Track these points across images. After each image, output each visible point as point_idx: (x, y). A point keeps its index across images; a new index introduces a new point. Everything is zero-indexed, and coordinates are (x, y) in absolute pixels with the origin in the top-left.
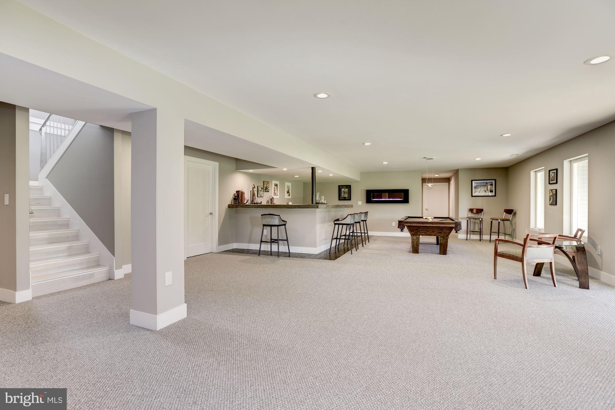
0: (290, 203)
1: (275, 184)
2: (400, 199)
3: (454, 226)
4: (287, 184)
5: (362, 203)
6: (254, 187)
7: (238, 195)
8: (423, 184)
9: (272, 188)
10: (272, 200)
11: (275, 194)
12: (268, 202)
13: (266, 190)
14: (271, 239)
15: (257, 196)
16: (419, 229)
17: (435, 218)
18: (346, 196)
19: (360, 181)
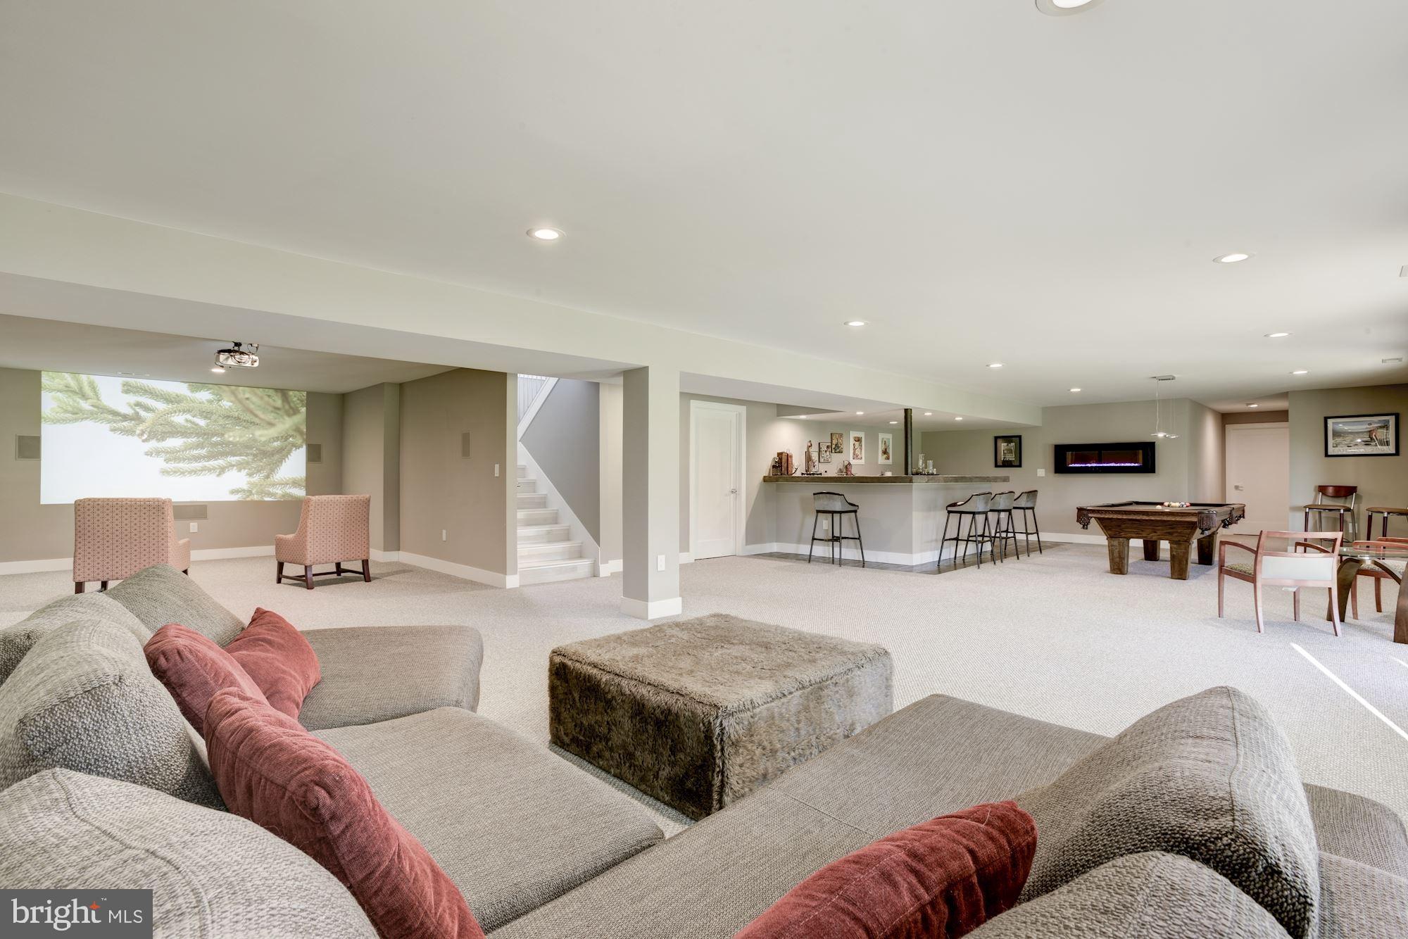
0: (889, 474)
1: (855, 437)
2: (1133, 465)
3: (1196, 520)
4: (881, 436)
5: (1046, 472)
6: (809, 444)
7: (781, 459)
8: (1228, 427)
9: (849, 445)
10: (848, 467)
11: (856, 456)
12: (841, 471)
13: (837, 449)
14: (833, 537)
15: (817, 462)
16: (1123, 526)
17: (1192, 505)
18: (1011, 457)
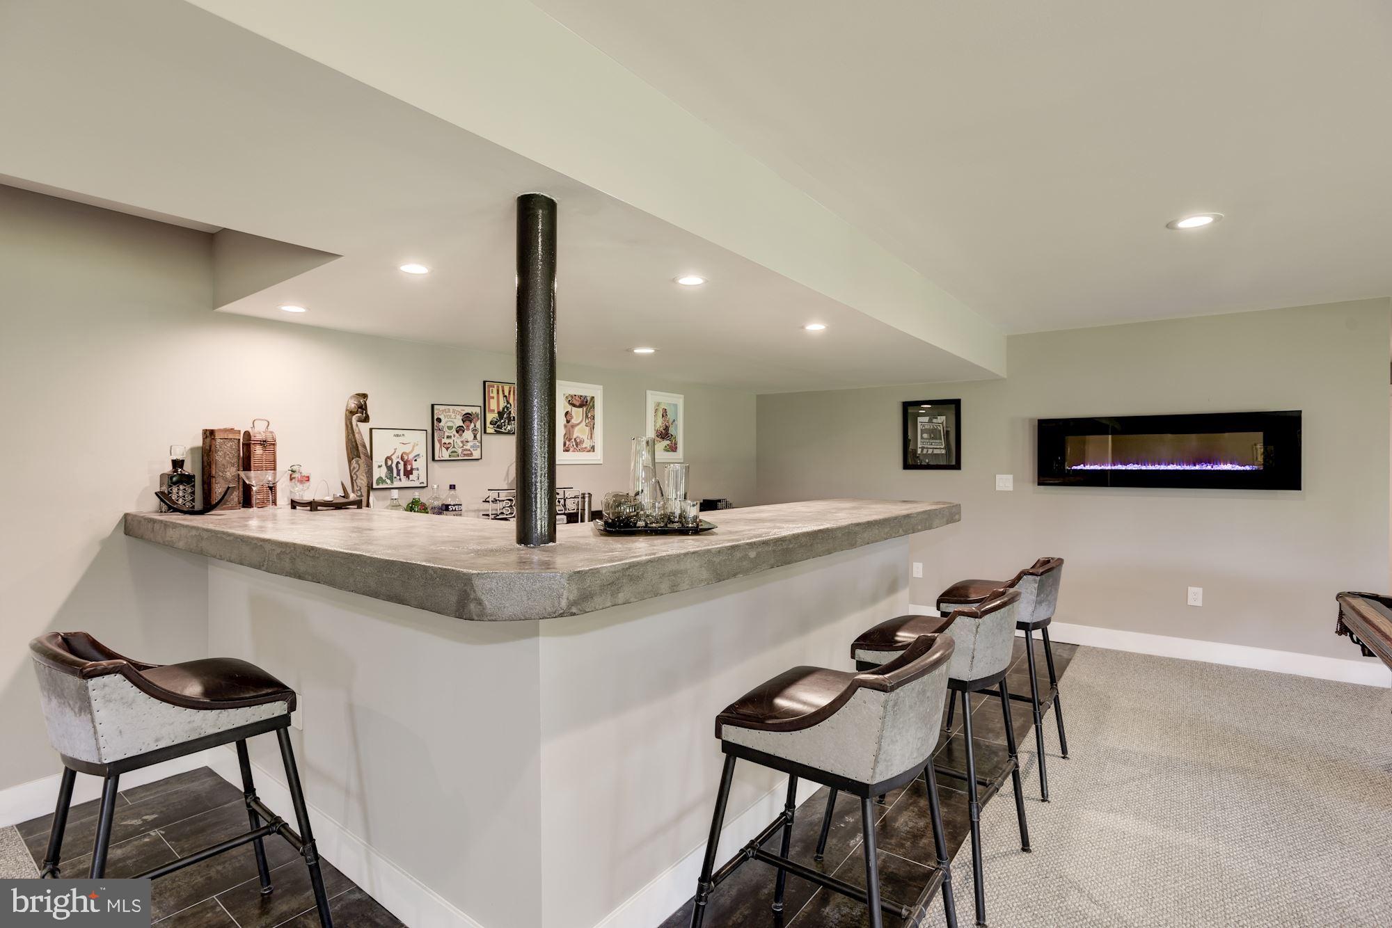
1: (573, 396)
6: (354, 406)
18: (937, 451)
19: (1004, 374)
